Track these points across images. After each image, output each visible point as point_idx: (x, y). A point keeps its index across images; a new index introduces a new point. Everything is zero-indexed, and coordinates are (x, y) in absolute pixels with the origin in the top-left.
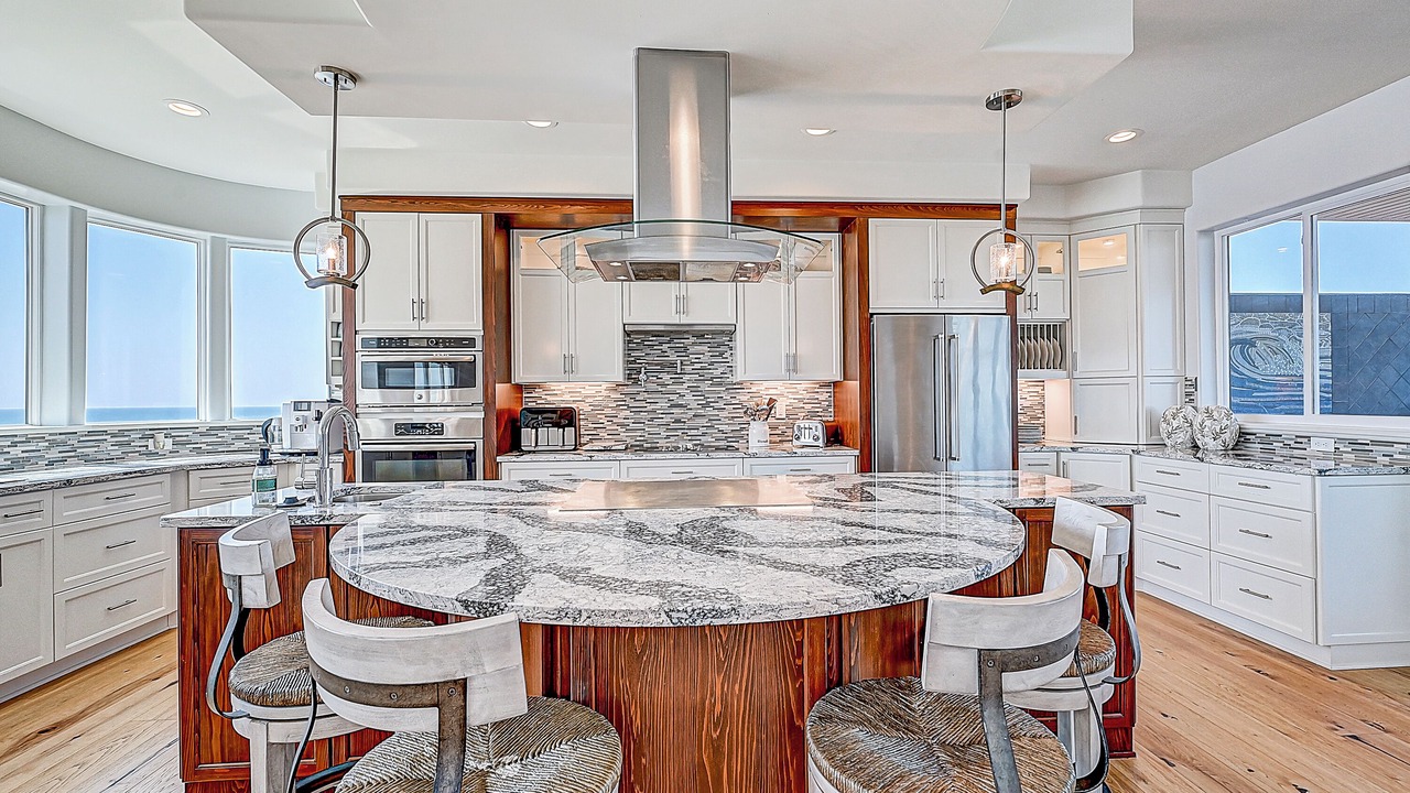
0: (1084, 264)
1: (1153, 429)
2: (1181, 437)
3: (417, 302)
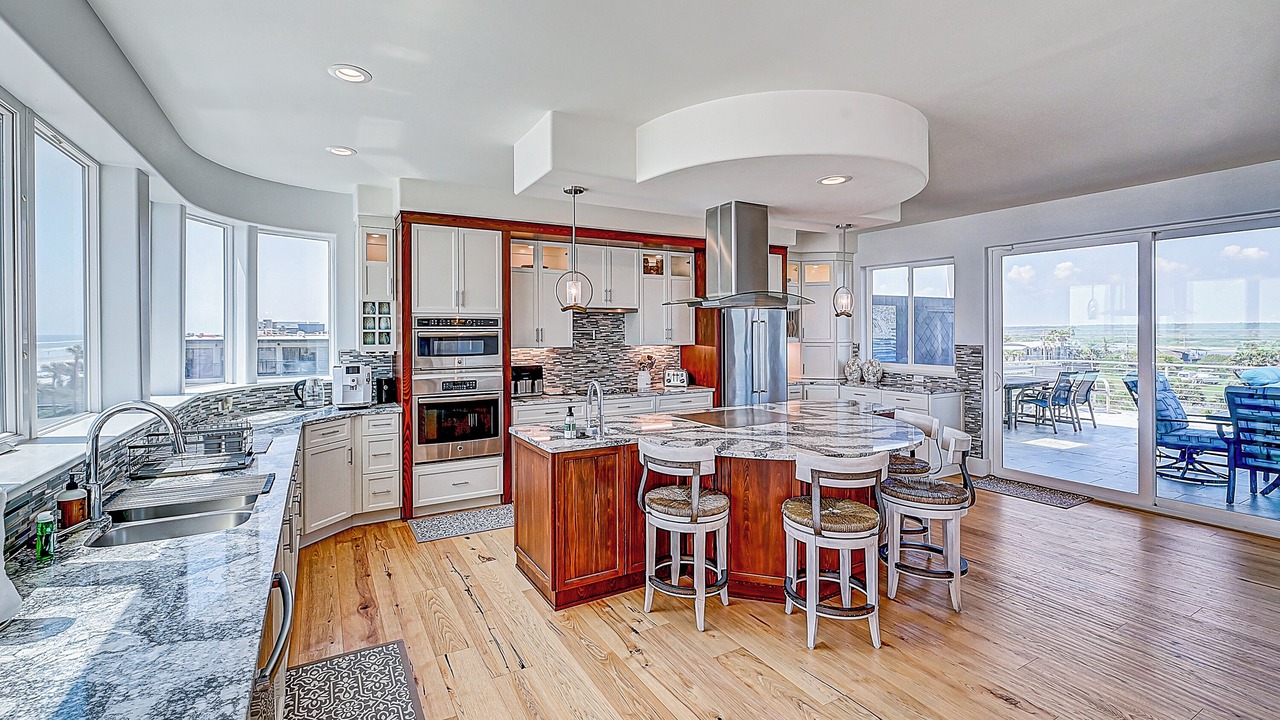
1: (842, 370)
2: (857, 375)
3: (458, 293)
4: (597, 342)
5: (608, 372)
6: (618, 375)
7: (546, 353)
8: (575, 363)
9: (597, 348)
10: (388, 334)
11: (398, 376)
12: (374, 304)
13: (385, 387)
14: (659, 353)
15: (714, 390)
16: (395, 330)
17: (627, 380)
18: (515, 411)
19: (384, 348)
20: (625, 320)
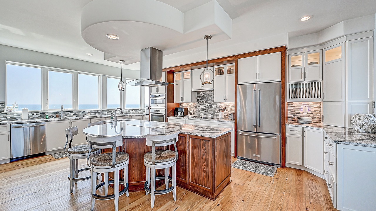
0: (326, 61)
9: (208, 103)
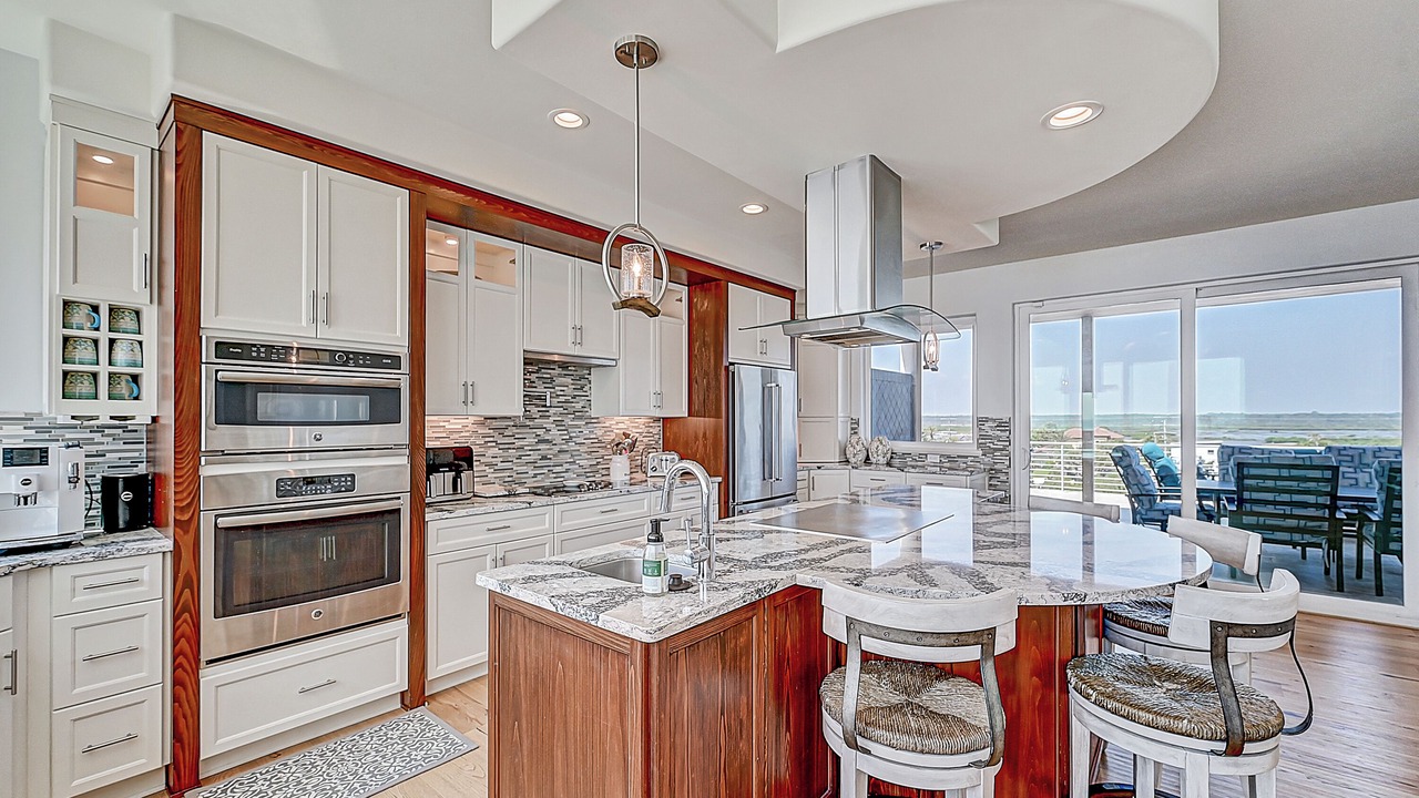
2: (862, 456)
3: (315, 296)
4: (552, 411)
5: (567, 457)
6: (582, 463)
7: (471, 428)
8: (519, 443)
9: (551, 419)
10: (135, 378)
11: (160, 470)
12: (95, 309)
13: (126, 496)
14: (638, 428)
15: (720, 479)
16: (155, 369)
17: (594, 469)
18: (432, 529)
19: (124, 407)
20: (592, 378)
